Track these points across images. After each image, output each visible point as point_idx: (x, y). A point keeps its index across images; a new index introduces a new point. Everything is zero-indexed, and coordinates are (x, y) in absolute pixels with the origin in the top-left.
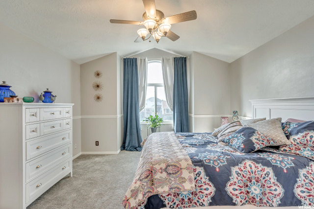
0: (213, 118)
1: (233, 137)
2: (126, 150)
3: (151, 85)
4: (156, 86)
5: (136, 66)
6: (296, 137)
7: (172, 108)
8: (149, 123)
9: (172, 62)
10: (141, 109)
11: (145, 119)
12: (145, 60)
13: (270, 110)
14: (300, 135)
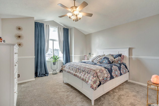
0: (80, 56)
1: (103, 60)
2: (39, 77)
3: (51, 40)
4: (53, 40)
5: (43, 28)
6: (117, 59)
7: (62, 52)
8: (52, 60)
9: (62, 30)
10: (46, 53)
11: (49, 58)
12: (48, 26)
13: (104, 52)
14: (117, 58)
